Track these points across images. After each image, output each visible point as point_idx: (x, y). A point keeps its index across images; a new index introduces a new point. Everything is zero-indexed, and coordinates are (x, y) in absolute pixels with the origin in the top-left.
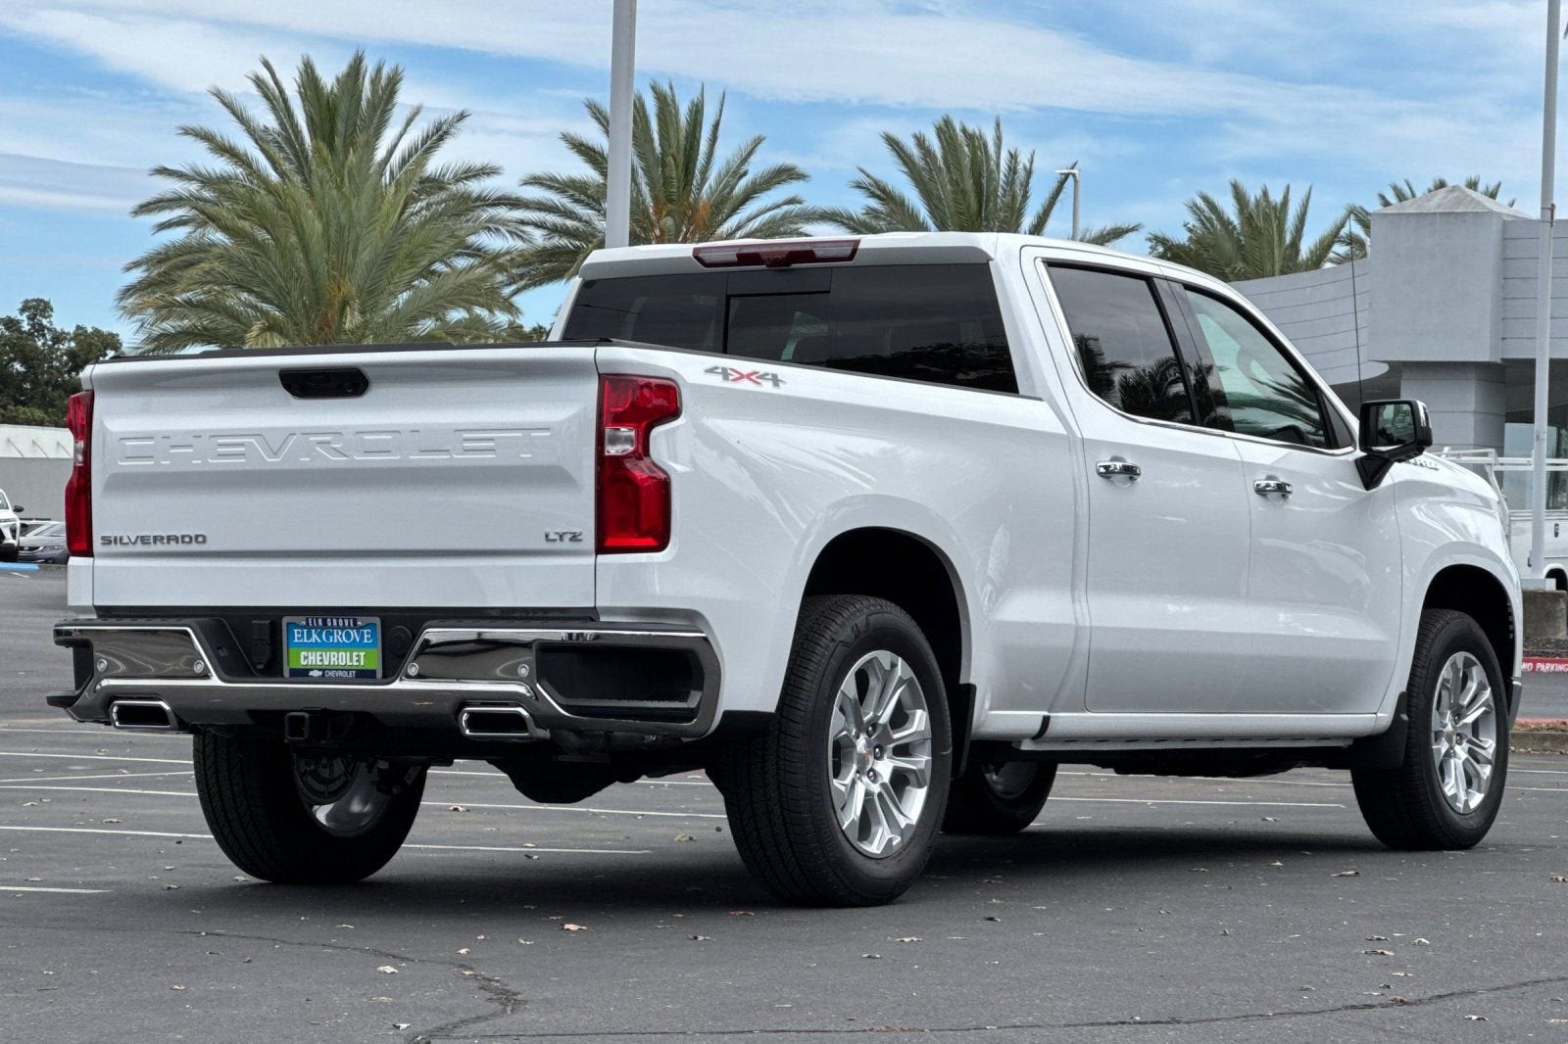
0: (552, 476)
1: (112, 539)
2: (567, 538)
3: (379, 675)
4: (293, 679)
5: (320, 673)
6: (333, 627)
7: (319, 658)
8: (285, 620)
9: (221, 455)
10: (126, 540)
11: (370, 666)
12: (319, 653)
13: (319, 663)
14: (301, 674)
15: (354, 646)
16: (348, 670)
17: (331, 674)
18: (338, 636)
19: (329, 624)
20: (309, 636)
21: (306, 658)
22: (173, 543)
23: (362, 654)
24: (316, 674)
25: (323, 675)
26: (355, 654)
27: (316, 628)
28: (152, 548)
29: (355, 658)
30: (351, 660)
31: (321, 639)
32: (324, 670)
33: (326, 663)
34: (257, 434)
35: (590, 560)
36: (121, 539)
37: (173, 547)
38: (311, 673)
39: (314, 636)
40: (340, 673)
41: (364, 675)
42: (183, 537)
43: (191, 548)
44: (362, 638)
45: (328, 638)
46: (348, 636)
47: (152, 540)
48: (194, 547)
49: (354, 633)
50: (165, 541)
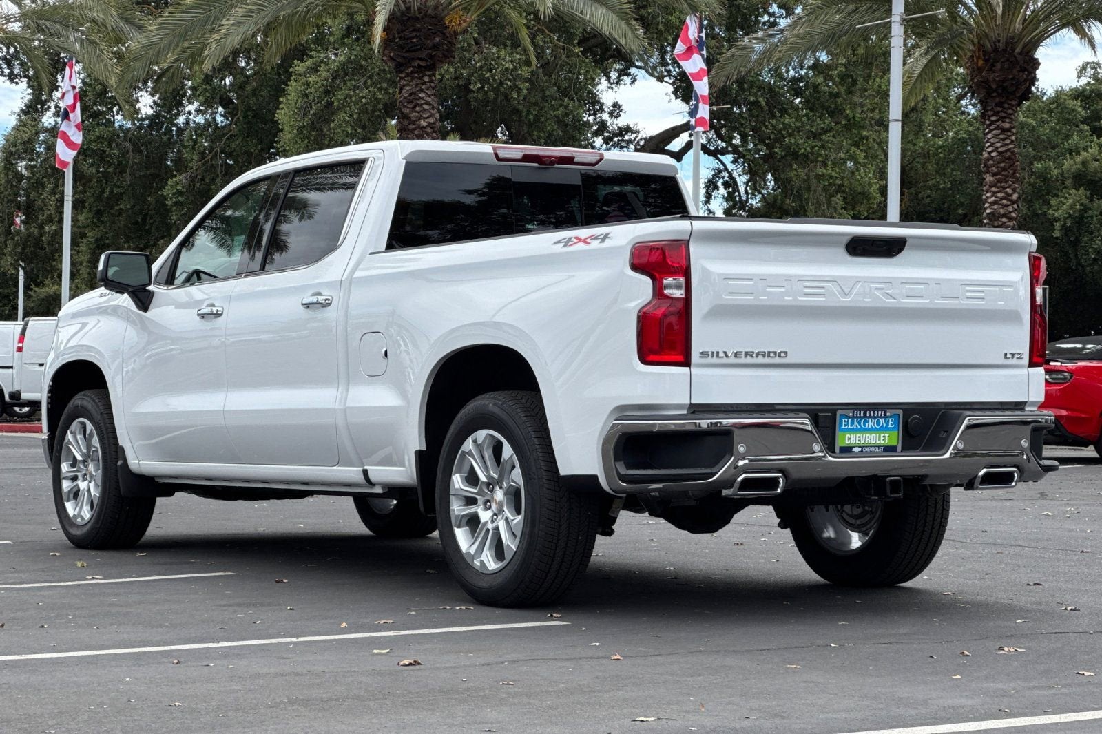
0: (1009, 317)
1: (710, 353)
2: (1016, 356)
3: (899, 449)
4: (843, 455)
5: (860, 449)
6: (870, 417)
7: (858, 439)
8: (839, 413)
9: (807, 295)
10: (721, 354)
11: (894, 443)
12: (858, 435)
13: (858, 442)
14: (847, 450)
15: (882, 429)
16: (879, 447)
17: (867, 449)
18: (872, 423)
19: (868, 415)
20: (852, 423)
21: (849, 439)
22: (760, 357)
23: (887, 435)
24: (857, 450)
25: (862, 451)
26: (882, 435)
27: (857, 418)
28: (743, 360)
29: (882, 438)
30: (879, 440)
31: (860, 425)
32: (862, 447)
33: (862, 442)
34: (833, 280)
35: (1024, 371)
36: (718, 353)
37: (760, 360)
38: (854, 450)
39: (856, 423)
40: (873, 449)
41: (889, 449)
42: (769, 353)
43: (776, 361)
44: (887, 424)
45: (865, 425)
46: (878, 423)
47: (743, 355)
48: (777, 360)
49: (882, 421)
50: (754, 355)
